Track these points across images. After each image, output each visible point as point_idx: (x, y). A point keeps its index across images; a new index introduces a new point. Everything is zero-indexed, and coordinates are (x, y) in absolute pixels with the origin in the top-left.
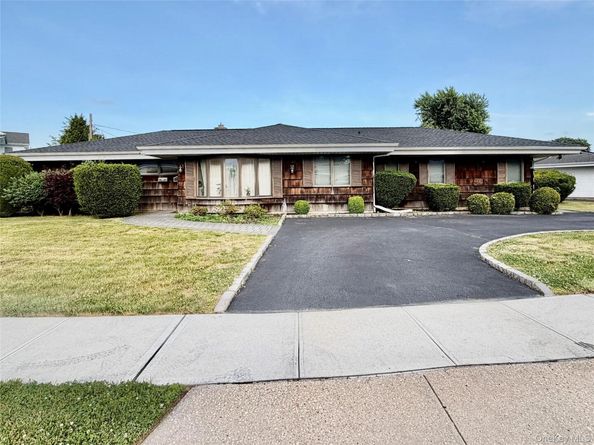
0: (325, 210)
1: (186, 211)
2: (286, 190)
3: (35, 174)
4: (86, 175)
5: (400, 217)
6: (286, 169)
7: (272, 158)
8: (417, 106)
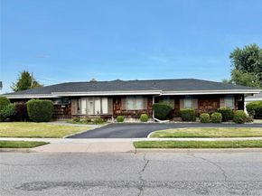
0: (131, 120)
1: (72, 120)
2: (114, 111)
3: (11, 104)
4: (31, 105)
5: (163, 124)
6: (114, 102)
7: (109, 97)
8: (231, 57)
